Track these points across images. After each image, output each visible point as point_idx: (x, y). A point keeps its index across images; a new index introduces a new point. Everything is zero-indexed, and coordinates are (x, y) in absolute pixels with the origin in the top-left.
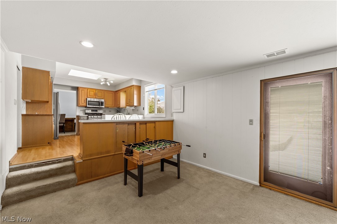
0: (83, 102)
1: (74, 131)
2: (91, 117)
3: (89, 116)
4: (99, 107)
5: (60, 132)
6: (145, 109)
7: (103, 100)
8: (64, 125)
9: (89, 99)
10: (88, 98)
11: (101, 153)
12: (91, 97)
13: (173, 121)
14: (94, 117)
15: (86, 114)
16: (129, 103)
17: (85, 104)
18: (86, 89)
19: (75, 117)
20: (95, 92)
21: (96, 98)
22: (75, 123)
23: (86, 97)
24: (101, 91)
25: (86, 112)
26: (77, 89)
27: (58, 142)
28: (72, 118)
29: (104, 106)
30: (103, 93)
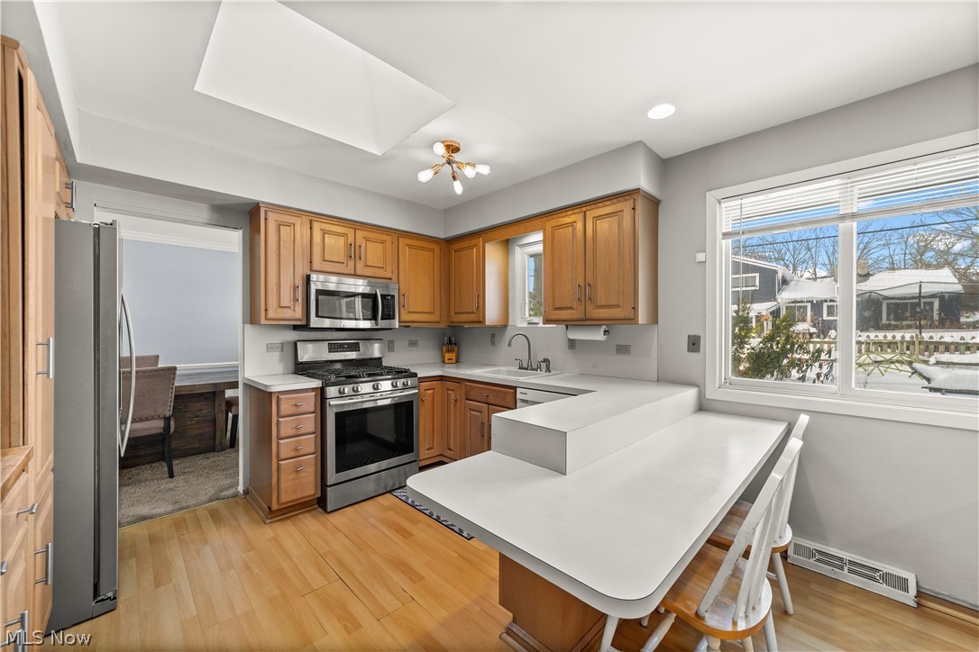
0: (286, 300)
3: (330, 390)
7: (394, 289)
8: (167, 427)
9: (318, 282)
10: (314, 277)
12: (328, 267)
17: (298, 313)
18: (307, 219)
20: (351, 240)
21: (355, 275)
23: (302, 270)
24: (384, 237)
25: (300, 360)
28: (215, 385)
29: (396, 324)
30: (389, 244)
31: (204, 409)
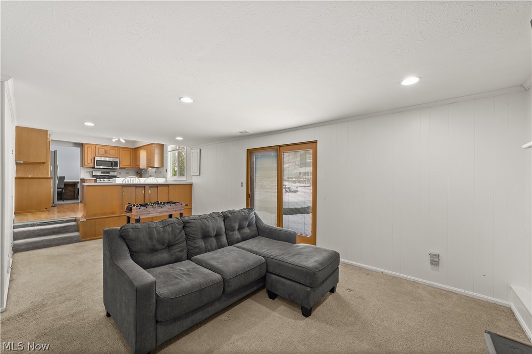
0: (89, 162)
1: (78, 198)
2: (101, 181)
3: (98, 180)
4: (111, 168)
5: (59, 199)
6: (168, 171)
7: (118, 160)
8: (62, 191)
9: (98, 158)
10: (96, 158)
11: (106, 214)
12: (101, 156)
13: (191, 184)
14: (104, 181)
15: (93, 176)
16: (150, 164)
17: (92, 165)
18: (94, 146)
19: (79, 181)
20: (106, 149)
21: (107, 157)
22: (79, 189)
23: (93, 156)
24: (115, 148)
25: (94, 174)
26: (81, 145)
27: (56, 209)
28: (75, 182)
29: (118, 167)
30: (117, 150)
31: (71, 189)
